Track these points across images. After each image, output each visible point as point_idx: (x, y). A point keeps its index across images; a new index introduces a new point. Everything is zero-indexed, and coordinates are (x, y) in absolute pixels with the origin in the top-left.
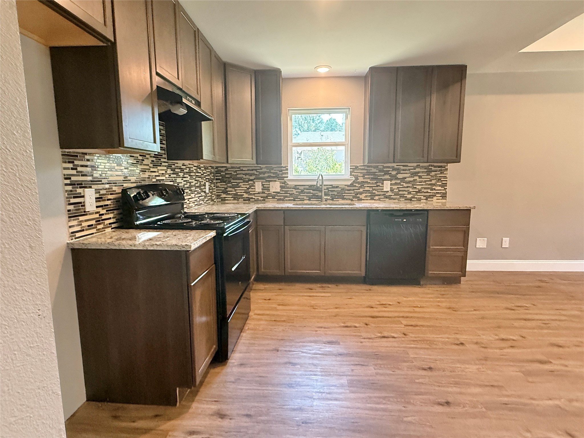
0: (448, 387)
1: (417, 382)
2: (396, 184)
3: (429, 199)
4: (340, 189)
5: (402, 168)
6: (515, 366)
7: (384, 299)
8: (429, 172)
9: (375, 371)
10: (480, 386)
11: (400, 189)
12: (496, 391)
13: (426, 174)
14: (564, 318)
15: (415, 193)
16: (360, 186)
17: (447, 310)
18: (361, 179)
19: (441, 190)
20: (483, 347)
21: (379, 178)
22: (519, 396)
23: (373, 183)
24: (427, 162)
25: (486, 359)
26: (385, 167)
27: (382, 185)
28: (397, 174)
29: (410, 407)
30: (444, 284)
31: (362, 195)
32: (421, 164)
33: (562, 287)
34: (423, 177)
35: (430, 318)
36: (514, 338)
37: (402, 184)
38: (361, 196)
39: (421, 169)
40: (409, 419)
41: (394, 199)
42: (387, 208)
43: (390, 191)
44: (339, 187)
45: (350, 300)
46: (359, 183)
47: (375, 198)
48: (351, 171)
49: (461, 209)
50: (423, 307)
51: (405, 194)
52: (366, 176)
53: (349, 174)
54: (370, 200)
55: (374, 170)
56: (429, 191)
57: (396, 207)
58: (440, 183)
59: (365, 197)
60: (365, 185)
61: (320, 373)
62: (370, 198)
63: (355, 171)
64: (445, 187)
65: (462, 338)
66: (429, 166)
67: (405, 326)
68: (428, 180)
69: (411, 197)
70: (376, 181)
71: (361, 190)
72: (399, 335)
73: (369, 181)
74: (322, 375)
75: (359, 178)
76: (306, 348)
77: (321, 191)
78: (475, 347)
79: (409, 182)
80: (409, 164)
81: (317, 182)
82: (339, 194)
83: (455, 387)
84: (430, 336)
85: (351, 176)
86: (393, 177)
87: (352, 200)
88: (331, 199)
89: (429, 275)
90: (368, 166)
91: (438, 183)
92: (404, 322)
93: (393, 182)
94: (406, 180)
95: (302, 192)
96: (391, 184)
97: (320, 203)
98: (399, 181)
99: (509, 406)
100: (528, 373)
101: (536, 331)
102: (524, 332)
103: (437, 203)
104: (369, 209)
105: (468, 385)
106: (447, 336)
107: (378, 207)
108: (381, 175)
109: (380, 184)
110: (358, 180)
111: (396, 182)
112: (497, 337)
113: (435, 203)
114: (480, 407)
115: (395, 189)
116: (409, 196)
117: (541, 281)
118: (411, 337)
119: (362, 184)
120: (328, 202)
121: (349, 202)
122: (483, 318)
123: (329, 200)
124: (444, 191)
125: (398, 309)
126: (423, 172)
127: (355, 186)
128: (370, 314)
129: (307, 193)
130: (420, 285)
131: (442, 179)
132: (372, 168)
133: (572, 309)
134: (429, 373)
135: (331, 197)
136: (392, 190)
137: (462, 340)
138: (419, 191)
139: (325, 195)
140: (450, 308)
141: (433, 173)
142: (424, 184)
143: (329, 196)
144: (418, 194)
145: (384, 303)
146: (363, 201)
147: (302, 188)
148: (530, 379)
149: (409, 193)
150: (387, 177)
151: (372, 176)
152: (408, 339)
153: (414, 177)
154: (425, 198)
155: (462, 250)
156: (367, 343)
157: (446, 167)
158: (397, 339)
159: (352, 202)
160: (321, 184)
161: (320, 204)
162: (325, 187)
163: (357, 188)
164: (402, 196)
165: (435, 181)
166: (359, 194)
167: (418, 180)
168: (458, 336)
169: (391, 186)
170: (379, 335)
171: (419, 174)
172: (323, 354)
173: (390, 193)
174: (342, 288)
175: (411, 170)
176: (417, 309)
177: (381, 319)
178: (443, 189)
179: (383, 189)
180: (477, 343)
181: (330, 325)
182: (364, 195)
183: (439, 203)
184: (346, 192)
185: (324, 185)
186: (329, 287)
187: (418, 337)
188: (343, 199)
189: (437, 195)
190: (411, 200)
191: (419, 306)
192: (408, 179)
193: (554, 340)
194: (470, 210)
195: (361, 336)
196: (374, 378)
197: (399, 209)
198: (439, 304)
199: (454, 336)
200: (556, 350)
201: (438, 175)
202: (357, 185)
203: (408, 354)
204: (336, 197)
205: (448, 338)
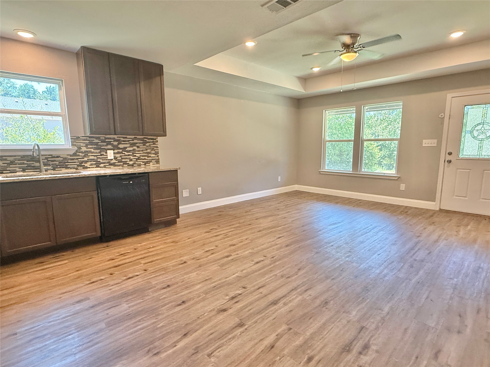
0: (182, 292)
1: (161, 299)
2: (118, 153)
3: (147, 164)
4: (62, 159)
5: (122, 139)
6: (215, 264)
7: (122, 250)
8: (144, 143)
9: (128, 305)
10: (199, 283)
11: (123, 157)
12: (209, 282)
13: (142, 145)
14: (233, 229)
15: (135, 160)
16: (84, 155)
17: (172, 244)
18: (84, 149)
19: (155, 157)
20: (197, 260)
21: (102, 147)
22: (220, 280)
23: (97, 152)
24: (143, 135)
25: (200, 266)
26: (107, 138)
27: (106, 154)
28: (119, 144)
29: (160, 317)
30: (166, 227)
31: (87, 163)
32: (138, 137)
33: (230, 213)
34: (140, 147)
35: (161, 253)
36: (212, 248)
37: (124, 153)
38: (86, 165)
39: (138, 141)
40: (161, 325)
41: (119, 166)
42: (114, 173)
43: (114, 159)
44: (60, 156)
45: (91, 259)
46: (82, 152)
47: (100, 166)
48: (72, 141)
49: (171, 170)
50: (155, 246)
51: (127, 161)
52: (89, 146)
53: (71, 144)
54: (95, 167)
55: (96, 141)
56: (146, 158)
57: (122, 172)
58: (154, 152)
59: (90, 165)
60: (88, 155)
61: (76, 331)
62: (95, 166)
63: (77, 141)
64: (158, 155)
65: (184, 258)
66: (144, 138)
67: (144, 264)
68: (145, 149)
69: (132, 163)
70: (99, 151)
71: (86, 159)
72: (141, 273)
73: (92, 150)
74: (78, 332)
75: (82, 147)
76: (53, 317)
77: (39, 161)
78: (192, 261)
79: (129, 151)
80: (128, 137)
81: (33, 152)
82: (61, 164)
83: (186, 290)
84: (164, 265)
85: (72, 146)
86: (115, 148)
87: (77, 169)
88: (52, 169)
89: (155, 222)
90: (90, 137)
91: (152, 152)
92: (143, 262)
93: (116, 151)
94: (126, 149)
95: (12, 163)
96: (114, 153)
97: (39, 173)
98: (121, 150)
99: (216, 287)
100: (222, 265)
101: (222, 240)
102: (217, 243)
103: (153, 167)
104: (98, 175)
105: (193, 285)
106: (175, 260)
107: (106, 173)
108: (103, 145)
109: (104, 153)
110: (81, 150)
111: (118, 151)
112: (204, 251)
113: (152, 168)
114: (201, 295)
115: (118, 157)
116: (131, 163)
117: (220, 212)
118: (150, 270)
119: (86, 154)
120: (49, 172)
121: (74, 170)
122: (194, 242)
123: (50, 170)
124: (157, 158)
125: (136, 254)
126: (140, 143)
127: (79, 155)
128: (112, 265)
129: (19, 164)
130: (149, 232)
131: (155, 149)
132: (94, 139)
133: (236, 224)
134: (168, 289)
135: (52, 167)
136: (115, 158)
137: (185, 260)
138: (139, 158)
139: (45, 165)
140: (173, 242)
141: (148, 144)
142: (142, 152)
143: (50, 166)
144: (138, 161)
145: (122, 253)
146: (88, 169)
147: (12, 159)
148: (224, 268)
149: (131, 160)
150: (109, 147)
151: (95, 146)
152: (148, 273)
153: (133, 147)
154: (144, 164)
155: (175, 200)
156: (115, 288)
157: (157, 140)
158: (140, 276)
159: (78, 171)
160: (38, 154)
161: (39, 175)
162: (44, 157)
163: (81, 157)
164: (125, 163)
165: (150, 150)
166: (83, 163)
167: (137, 149)
168: (181, 259)
169: (115, 155)
170: (125, 278)
171: (137, 145)
172: (74, 314)
173: (114, 161)
174: (79, 252)
175: (130, 142)
176: (151, 250)
177: (123, 266)
178: (156, 156)
179: (107, 158)
180: (193, 259)
181: (74, 287)
182: (89, 163)
183: (155, 167)
184: (69, 161)
185: (42, 155)
186: (63, 255)
187: (156, 268)
188: (67, 168)
189: (153, 161)
190: (133, 166)
191: (152, 247)
192: (128, 149)
193: (231, 243)
194: (177, 170)
195: (109, 285)
196: (128, 311)
197: (125, 173)
198: (165, 241)
199: (179, 259)
200: (232, 248)
201: (152, 146)
202: (80, 154)
203: (151, 283)
204: (59, 167)
205: (176, 262)
